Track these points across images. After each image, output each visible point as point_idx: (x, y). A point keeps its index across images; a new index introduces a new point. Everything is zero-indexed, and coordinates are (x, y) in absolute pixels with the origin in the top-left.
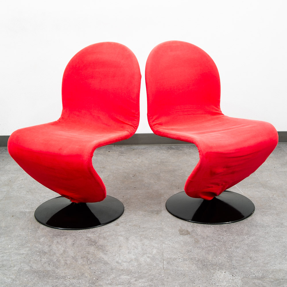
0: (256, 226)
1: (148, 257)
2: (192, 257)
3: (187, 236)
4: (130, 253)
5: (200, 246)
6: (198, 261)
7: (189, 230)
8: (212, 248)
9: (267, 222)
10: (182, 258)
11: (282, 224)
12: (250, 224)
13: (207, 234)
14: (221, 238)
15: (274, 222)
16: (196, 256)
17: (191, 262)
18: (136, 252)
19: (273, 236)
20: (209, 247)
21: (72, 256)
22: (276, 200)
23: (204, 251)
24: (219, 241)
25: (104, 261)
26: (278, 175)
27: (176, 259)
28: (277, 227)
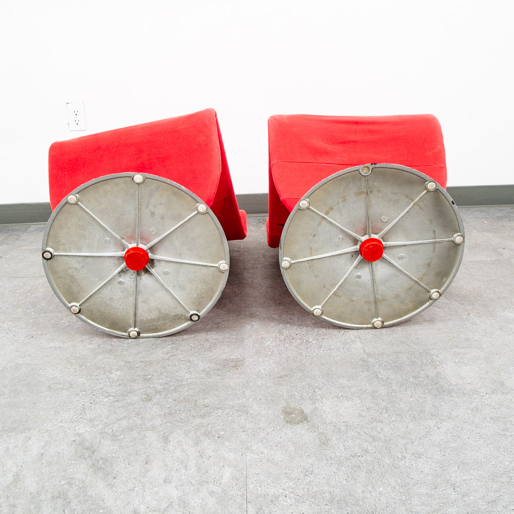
0: (450, 392)
1: (212, 493)
2: (316, 489)
3: (301, 425)
4: (169, 483)
5: (333, 455)
6: (331, 501)
7: (307, 411)
8: (360, 459)
9: (469, 381)
10: (292, 495)
11: (502, 384)
12: (434, 386)
13: (345, 419)
14: (379, 429)
15: (484, 379)
16: (326, 488)
17: (313, 505)
18: (183, 477)
19: (491, 418)
20: (353, 457)
21: (31, 494)
22: (476, 325)
23: (343, 468)
24: (374, 439)
25: (103, 508)
26: (467, 269)
27: (277, 498)
28: (493, 393)
